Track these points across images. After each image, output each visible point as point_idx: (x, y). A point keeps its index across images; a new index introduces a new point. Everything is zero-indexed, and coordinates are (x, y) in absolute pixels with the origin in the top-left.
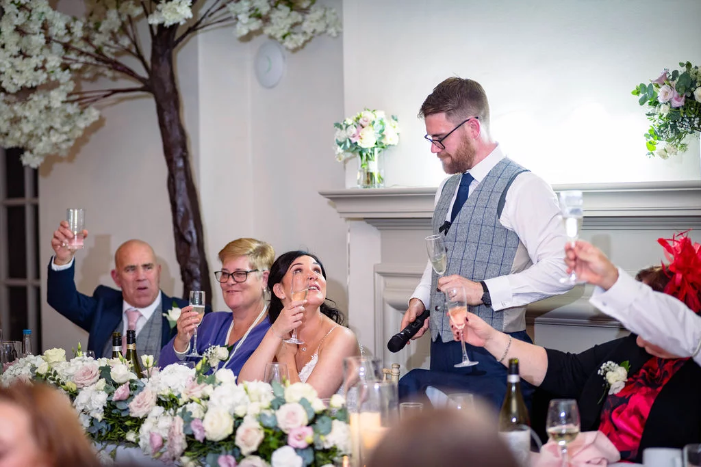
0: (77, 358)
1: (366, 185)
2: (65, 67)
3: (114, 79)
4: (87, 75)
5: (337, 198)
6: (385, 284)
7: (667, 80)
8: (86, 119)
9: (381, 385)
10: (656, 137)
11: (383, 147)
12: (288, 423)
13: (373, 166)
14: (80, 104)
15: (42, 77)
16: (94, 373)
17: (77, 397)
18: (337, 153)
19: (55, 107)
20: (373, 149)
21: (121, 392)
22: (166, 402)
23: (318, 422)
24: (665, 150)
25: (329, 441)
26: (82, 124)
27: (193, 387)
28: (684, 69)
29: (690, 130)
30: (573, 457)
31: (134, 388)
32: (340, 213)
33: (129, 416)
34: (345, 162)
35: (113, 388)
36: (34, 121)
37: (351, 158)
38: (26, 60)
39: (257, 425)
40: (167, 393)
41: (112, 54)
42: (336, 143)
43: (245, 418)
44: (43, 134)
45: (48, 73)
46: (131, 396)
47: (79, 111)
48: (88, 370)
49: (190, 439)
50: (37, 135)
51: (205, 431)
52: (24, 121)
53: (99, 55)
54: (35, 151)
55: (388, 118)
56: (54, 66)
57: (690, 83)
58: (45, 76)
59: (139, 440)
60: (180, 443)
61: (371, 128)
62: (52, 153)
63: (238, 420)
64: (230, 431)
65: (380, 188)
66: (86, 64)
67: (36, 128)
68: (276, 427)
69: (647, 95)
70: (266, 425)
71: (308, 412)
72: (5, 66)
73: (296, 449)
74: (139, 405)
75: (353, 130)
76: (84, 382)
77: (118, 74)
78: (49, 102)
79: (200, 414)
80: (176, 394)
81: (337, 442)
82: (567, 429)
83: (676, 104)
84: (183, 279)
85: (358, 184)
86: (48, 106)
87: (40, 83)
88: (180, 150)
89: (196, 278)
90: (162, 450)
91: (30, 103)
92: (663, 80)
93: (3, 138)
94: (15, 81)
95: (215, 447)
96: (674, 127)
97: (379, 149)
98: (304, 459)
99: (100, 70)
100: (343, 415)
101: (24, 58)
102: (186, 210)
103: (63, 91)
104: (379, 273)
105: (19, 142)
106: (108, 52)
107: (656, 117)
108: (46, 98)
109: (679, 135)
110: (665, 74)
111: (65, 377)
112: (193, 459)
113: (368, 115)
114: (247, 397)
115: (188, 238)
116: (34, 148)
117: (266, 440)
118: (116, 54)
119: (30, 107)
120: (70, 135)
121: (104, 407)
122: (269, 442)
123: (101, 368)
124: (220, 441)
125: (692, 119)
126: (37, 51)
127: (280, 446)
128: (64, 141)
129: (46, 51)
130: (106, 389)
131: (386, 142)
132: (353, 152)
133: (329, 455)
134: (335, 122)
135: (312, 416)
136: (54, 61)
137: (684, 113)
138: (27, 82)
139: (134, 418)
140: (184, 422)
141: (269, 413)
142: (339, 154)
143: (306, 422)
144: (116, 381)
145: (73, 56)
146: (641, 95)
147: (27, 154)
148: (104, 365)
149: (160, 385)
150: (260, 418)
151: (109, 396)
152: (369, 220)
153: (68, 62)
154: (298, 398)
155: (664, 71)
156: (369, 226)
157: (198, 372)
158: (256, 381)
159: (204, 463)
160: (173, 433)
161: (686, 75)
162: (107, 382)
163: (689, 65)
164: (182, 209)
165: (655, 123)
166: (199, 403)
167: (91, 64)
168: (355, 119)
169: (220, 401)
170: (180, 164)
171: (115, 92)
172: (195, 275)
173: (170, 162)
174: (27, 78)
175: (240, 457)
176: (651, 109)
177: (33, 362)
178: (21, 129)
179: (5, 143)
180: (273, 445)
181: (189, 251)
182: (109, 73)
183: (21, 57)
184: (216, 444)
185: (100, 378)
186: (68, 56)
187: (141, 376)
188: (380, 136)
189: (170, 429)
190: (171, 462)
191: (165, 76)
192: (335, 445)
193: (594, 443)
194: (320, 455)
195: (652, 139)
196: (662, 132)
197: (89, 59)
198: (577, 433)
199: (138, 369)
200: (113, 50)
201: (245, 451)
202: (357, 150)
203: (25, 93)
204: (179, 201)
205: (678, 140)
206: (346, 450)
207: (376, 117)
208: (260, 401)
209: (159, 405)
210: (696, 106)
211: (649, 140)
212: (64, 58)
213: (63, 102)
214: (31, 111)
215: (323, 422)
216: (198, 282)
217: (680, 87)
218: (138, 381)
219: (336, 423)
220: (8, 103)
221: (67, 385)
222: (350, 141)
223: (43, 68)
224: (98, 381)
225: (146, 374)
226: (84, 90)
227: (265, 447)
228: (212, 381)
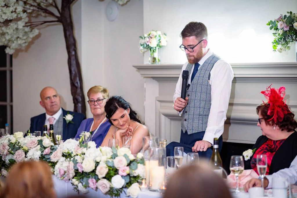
0: (28, 136)
1: (153, 63)
2: (24, 11)
3: (45, 17)
4: (34, 15)
5: (140, 68)
6: (160, 105)
7: (282, 19)
8: (33, 34)
9: (159, 149)
10: (277, 43)
11: (160, 47)
12: (118, 165)
13: (156, 55)
14: (30, 27)
15: (14, 16)
16: (35, 143)
17: (28, 153)
18: (140, 49)
19: (20, 28)
20: (156, 48)
21: (47, 151)
22: (66, 155)
23: (132, 164)
24: (281, 49)
25: (136, 173)
26: (31, 36)
27: (78, 149)
28: (289, 14)
29: (291, 41)
30: (241, 181)
31: (53, 149)
32: (142, 75)
33: (50, 161)
34: (144, 53)
35: (43, 149)
36: (11, 34)
37: (146, 51)
38: (8, 8)
39: (105, 166)
40: (67, 151)
41: (45, 6)
42: (140, 45)
43: (100, 163)
44: (15, 40)
45: (17, 14)
46: (51, 153)
47: (30, 30)
48: (33, 141)
49: (76, 171)
50: (12, 40)
51: (83, 168)
52: (6, 34)
53: (39, 6)
54: (11, 47)
55: (162, 35)
56: (20, 11)
57: (291, 20)
58: (16, 15)
59: (54, 172)
60: (72, 173)
61: (155, 39)
62: (19, 48)
63: (97, 163)
64: (94, 168)
65: (159, 64)
66: (33, 10)
67: (12, 37)
68: (114, 167)
69: (273, 25)
70: (109, 165)
71: (127, 160)
73: (122, 176)
74: (55, 156)
75: (148, 39)
76: (31, 146)
77: (47, 15)
79: (81, 160)
80: (70, 152)
81: (139, 173)
82: (238, 169)
83: (286, 29)
84: (74, 102)
85: (149, 62)
86: (17, 28)
87: (13, 18)
88: (73, 47)
89: (79, 102)
90: (64, 176)
91: (9, 26)
92: (280, 19)
94: (3, 17)
95: (87, 175)
96: (285, 39)
97: (158, 47)
98: (125, 180)
99: (40, 13)
100: (142, 161)
101: (7, 7)
102: (75, 73)
103: (24, 21)
104: (158, 101)
105: (4, 43)
106: (43, 5)
107: (277, 35)
108: (16, 24)
109: (287, 43)
110: (281, 17)
111: (23, 145)
112: (78, 180)
113: (154, 33)
114: (101, 153)
115: (76, 85)
116: (10, 46)
117: (109, 172)
118: (47, 6)
119: (9, 28)
120: (26, 41)
121: (40, 157)
122: (110, 173)
123: (38, 140)
124: (89, 172)
125: (293, 36)
126: (13, 4)
127: (115, 174)
128: (24, 43)
129: (16, 5)
130: (41, 149)
131: (161, 44)
132: (147, 49)
133: (136, 179)
134: (140, 36)
135: (129, 162)
136: (20, 9)
137: (289, 33)
138: (8, 18)
139: (52, 162)
140: (74, 164)
141: (110, 160)
142: (141, 49)
143: (126, 165)
144: (45, 146)
145: (28, 7)
146: (271, 25)
147: (8, 48)
148: (39, 139)
149: (64, 148)
150: (107, 162)
151: (42, 152)
152: (154, 78)
153: (26, 9)
154: (123, 154)
155: (280, 15)
156: (154, 81)
157: (80, 143)
158: (105, 146)
159: (82, 182)
160: (69, 169)
161: (290, 17)
162: (41, 147)
163: (291, 13)
164: (74, 73)
165: (277, 38)
166: (81, 156)
167: (35, 10)
168: (148, 34)
169: (89, 155)
170: (73, 53)
171: (45, 22)
172: (79, 101)
173: (69, 52)
174: (8, 16)
175: (98, 179)
176: (275, 32)
177: (9, 138)
178: (5, 38)
180: (112, 174)
181: (76, 91)
182: (43, 14)
183: (6, 7)
184: (87, 173)
185: (38, 145)
186: (26, 7)
187: (55, 144)
188: (159, 42)
189: (68, 167)
190: (68, 181)
191: (67, 16)
192: (139, 174)
193: (250, 174)
194: (132, 179)
195: (275, 44)
196: (279, 41)
197: (35, 8)
198: (243, 170)
199: (54, 141)
200: (45, 4)
201: (100, 177)
202: (149, 48)
203: (7, 22)
204: (73, 69)
205: (286, 45)
206: (143, 177)
207: (157, 34)
208: (107, 155)
209: (63, 157)
210: (294, 30)
211: (274, 45)
212: (24, 8)
213: (23, 26)
214: (9, 30)
215: (134, 165)
216: (80, 103)
217: (287, 22)
218: (54, 146)
219: (139, 165)
221: (24, 148)
222: (146, 44)
223: (15, 12)
224: (37, 146)
225: (58, 143)
226: (32, 21)
227: (109, 175)
228: (86, 146)
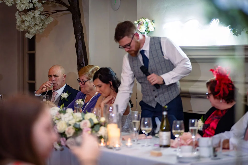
2: (39, 2)
4: (50, 5)
8: (48, 21)
11: (148, 32)
12: (84, 126)
14: (46, 16)
15: (31, 6)
19: (36, 16)
20: (144, 33)
23: (95, 127)
25: (99, 134)
26: (47, 23)
36: (29, 22)
44: (33, 27)
45: (33, 4)
47: (45, 18)
50: (31, 27)
51: (58, 129)
52: (25, 21)
54: (30, 33)
56: (36, 2)
58: (32, 5)
61: (143, 25)
62: (37, 33)
67: (30, 24)
68: (79, 128)
70: (76, 127)
71: (91, 123)
72: (18, 1)
75: (137, 26)
78: (34, 15)
81: (102, 134)
86: (34, 16)
88: (80, 33)
91: (28, 15)
93: (19, 27)
94: (22, 7)
99: (55, 3)
102: (82, 54)
103: (39, 11)
105: (25, 29)
108: (33, 13)
113: (143, 20)
115: (82, 65)
120: (43, 27)
128: (41, 29)
131: (149, 30)
135: (93, 124)
141: (78, 123)
143: (90, 127)
147: (27, 34)
150: (75, 124)
153: (41, 0)
164: (80, 54)
166: (58, 120)
168: (138, 21)
169: (64, 119)
173: (76, 37)
174: (26, 6)
178: (24, 24)
179: (20, 30)
182: (57, 4)
188: (147, 28)
191: (76, 6)
201: (68, 136)
203: (26, 11)
204: (79, 51)
207: (145, 21)
208: (76, 119)
213: (39, 15)
214: (28, 18)
215: (97, 127)
220: (20, 15)
